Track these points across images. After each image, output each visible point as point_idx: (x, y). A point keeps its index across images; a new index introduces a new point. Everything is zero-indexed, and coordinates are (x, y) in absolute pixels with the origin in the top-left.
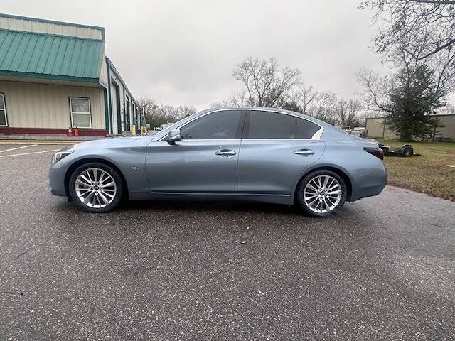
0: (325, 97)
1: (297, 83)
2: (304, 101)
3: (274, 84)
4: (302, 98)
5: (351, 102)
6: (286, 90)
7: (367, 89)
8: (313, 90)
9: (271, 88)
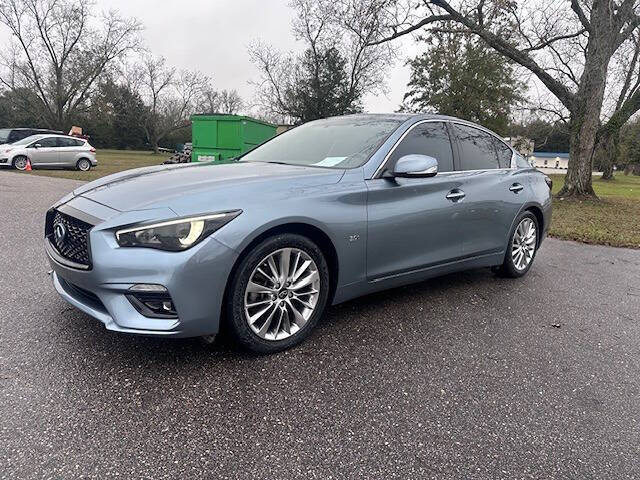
0: (191, 81)
1: (135, 46)
2: (152, 86)
3: (88, 41)
4: (147, 78)
5: (225, 95)
6: (116, 59)
7: (266, 76)
8: (166, 65)
9: (82, 49)
